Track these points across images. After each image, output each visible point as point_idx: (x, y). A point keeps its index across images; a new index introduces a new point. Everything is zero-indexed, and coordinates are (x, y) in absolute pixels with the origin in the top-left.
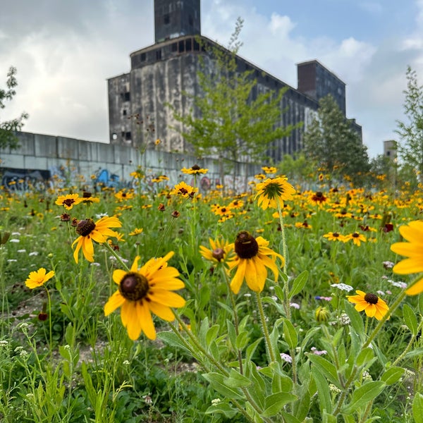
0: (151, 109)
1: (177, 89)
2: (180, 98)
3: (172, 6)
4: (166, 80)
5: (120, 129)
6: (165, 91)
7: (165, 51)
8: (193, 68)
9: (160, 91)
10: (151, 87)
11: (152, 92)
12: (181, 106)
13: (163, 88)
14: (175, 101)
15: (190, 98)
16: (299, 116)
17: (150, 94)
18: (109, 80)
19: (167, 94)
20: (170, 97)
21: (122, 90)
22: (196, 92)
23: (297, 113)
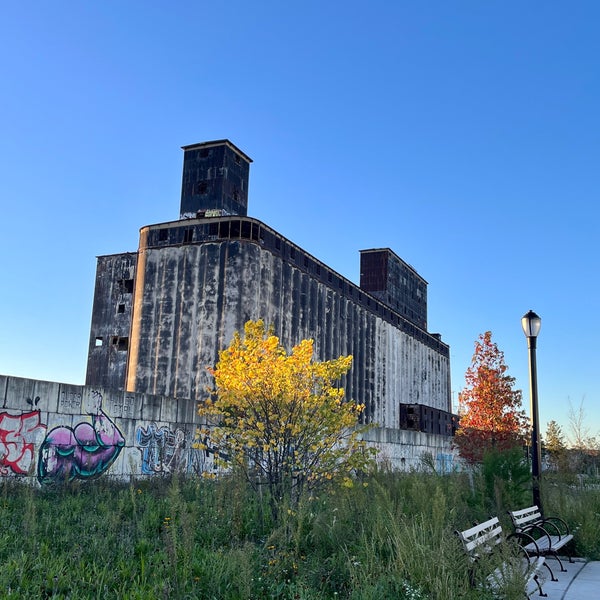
0: (168, 310)
1: (212, 286)
2: (215, 299)
3: (212, 171)
4: (196, 271)
5: (111, 332)
6: (193, 286)
7: (198, 232)
8: (238, 261)
9: (186, 285)
10: (172, 278)
11: (172, 284)
12: (216, 309)
13: (189, 282)
14: (208, 302)
15: (231, 300)
16: (368, 329)
17: (169, 287)
18: (100, 258)
19: (196, 290)
20: (200, 296)
21: (120, 276)
22: (241, 292)
23: (366, 326)
